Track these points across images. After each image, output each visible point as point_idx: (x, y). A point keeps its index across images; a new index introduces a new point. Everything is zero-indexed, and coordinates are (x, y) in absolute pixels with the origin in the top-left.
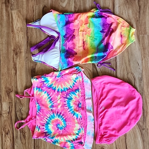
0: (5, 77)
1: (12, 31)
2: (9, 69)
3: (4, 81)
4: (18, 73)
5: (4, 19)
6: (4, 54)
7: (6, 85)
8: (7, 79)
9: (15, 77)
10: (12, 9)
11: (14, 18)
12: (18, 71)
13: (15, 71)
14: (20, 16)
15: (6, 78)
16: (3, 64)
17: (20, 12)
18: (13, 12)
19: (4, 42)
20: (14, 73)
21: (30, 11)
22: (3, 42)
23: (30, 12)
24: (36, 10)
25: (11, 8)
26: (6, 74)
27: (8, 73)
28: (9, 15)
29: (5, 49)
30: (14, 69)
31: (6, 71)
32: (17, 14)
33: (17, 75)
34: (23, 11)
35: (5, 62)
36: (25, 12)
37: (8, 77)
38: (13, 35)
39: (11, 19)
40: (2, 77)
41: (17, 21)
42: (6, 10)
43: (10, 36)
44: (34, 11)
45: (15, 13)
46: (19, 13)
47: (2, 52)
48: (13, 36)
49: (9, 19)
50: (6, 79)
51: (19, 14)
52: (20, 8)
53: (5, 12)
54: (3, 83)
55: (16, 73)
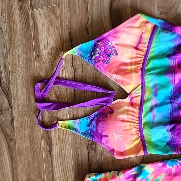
0: (25, 157)
1: (37, 56)
2: (34, 140)
3: (24, 166)
4: (55, 150)
5: (17, 29)
6: (21, 107)
7: (29, 175)
8: (31, 162)
9: (49, 158)
10: (35, 6)
11: (40, 25)
12: (54, 146)
13: (47, 147)
14: (53, 23)
15: (27, 161)
16: (20, 129)
17: (54, 12)
18: (37, 12)
19: (19, 81)
20: (46, 151)
21: (77, 10)
22: (17, 80)
23: (78, 13)
24: (94, 8)
25: (32, 3)
26: (28, 152)
27: (33, 150)
28: (27, 20)
29: (23, 95)
30: (46, 141)
31: (27, 144)
32: (46, 18)
33: (54, 156)
34: (61, 10)
35: (23, 124)
36: (65, 11)
37: (33, 157)
38: (38, 65)
39: (32, 29)
40: (18, 158)
41: (48, 33)
42: (21, 8)
43: (32, 67)
44: (87, 9)
45: (43, 16)
46: (51, 14)
47: (16, 103)
48: (40, 67)
49: (28, 28)
50: (29, 161)
51: (53, 17)
52: (54, 3)
53: (19, 12)
54: (22, 171)
55: (50, 151)
